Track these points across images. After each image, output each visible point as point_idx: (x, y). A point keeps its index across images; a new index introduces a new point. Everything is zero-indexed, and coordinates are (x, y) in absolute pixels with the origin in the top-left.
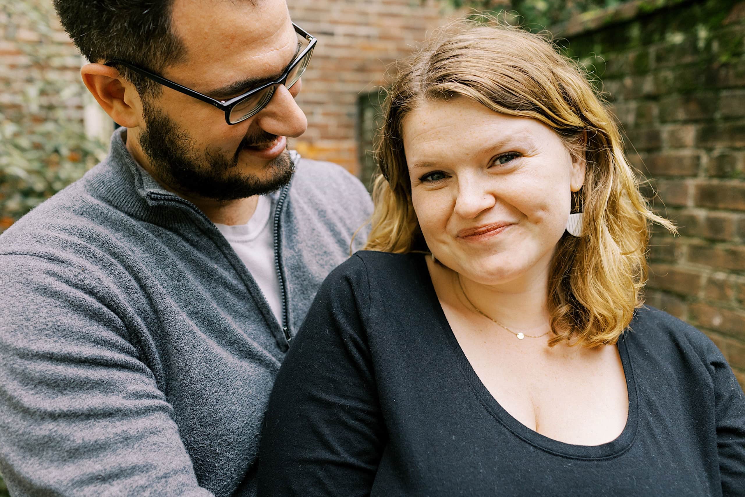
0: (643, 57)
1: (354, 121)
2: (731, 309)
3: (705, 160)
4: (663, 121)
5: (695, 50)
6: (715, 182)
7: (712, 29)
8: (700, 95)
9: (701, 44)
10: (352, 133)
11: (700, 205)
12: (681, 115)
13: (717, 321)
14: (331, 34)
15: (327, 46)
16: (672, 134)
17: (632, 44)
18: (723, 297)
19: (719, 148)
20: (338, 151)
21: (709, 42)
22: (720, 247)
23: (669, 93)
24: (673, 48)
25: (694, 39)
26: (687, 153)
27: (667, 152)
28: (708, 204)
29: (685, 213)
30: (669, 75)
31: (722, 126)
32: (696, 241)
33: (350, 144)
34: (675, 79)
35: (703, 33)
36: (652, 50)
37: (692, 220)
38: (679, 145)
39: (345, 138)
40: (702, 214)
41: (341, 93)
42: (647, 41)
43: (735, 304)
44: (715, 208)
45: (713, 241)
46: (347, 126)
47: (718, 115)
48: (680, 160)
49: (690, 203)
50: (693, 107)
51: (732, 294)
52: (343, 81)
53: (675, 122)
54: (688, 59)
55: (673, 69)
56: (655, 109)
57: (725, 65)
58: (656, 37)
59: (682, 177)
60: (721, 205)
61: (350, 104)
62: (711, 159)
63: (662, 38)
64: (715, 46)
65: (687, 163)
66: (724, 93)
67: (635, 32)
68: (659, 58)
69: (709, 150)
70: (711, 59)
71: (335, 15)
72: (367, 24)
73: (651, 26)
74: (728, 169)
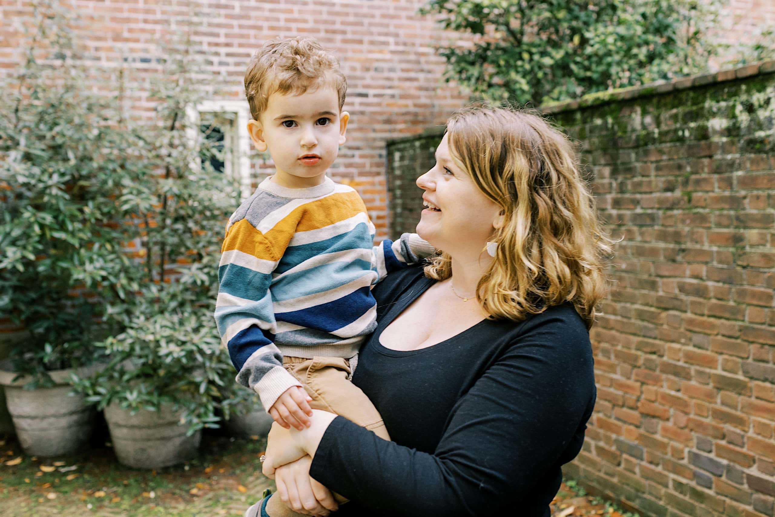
0: (583, 130)
1: (384, 160)
2: (629, 259)
3: (614, 185)
4: (595, 164)
5: (607, 129)
6: (619, 196)
7: (615, 118)
8: (610, 151)
9: (610, 126)
10: (383, 170)
11: (613, 208)
12: (603, 161)
13: (624, 266)
14: (365, 95)
15: (361, 104)
16: (599, 171)
17: (578, 122)
18: (626, 253)
19: (620, 178)
20: (373, 184)
21: (613, 125)
22: (623, 228)
23: (596, 150)
24: (597, 127)
25: (606, 123)
26: (606, 181)
27: (598, 181)
28: (617, 207)
29: (606, 212)
30: (596, 140)
31: (621, 167)
32: (613, 227)
33: (382, 178)
34: (600, 142)
35: (610, 120)
36: (588, 126)
37: (610, 216)
38: (602, 177)
39: (378, 174)
40: (614, 212)
41: (375, 140)
42: (584, 122)
43: (630, 256)
44: (619, 209)
45: (620, 225)
46: (378, 165)
47: (619, 162)
48: (603, 185)
49: (609, 207)
50: (608, 157)
51: (629, 251)
52: (374, 131)
53: (600, 165)
54: (604, 133)
55: (598, 137)
56: (590, 158)
57: (621, 137)
58: (589, 120)
59: (605, 193)
60: (623, 207)
61: (381, 148)
62: (617, 184)
63: (592, 121)
64: (616, 127)
65: (607, 186)
66: (621, 151)
67: (578, 116)
68: (591, 131)
69: (616, 179)
70: (614, 134)
71: (368, 81)
72: (390, 87)
73: (586, 114)
74: (624, 189)
